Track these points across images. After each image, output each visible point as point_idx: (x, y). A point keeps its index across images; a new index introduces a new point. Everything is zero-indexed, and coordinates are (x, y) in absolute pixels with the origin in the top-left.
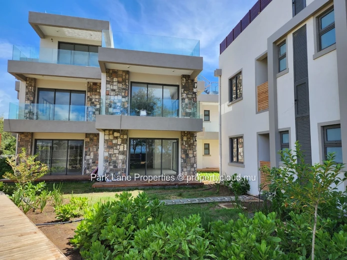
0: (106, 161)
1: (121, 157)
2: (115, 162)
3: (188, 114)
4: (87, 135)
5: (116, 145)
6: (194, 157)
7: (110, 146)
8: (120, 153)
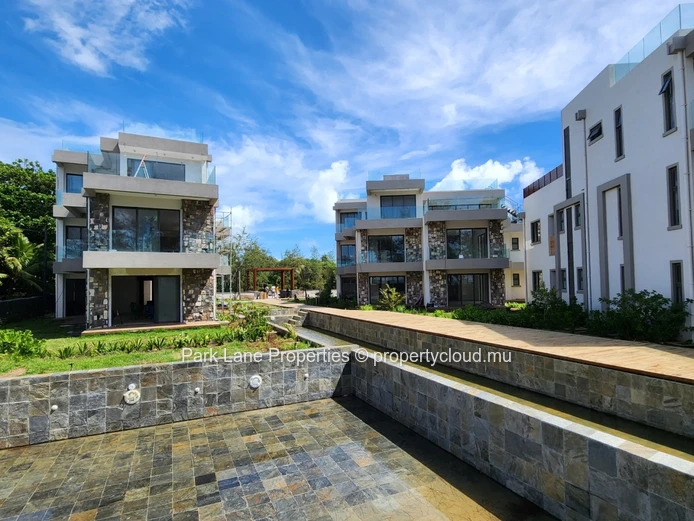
0: (431, 292)
1: (442, 289)
2: (438, 293)
3: (496, 253)
4: (408, 273)
5: (439, 280)
6: (503, 288)
7: (433, 280)
8: (442, 286)
